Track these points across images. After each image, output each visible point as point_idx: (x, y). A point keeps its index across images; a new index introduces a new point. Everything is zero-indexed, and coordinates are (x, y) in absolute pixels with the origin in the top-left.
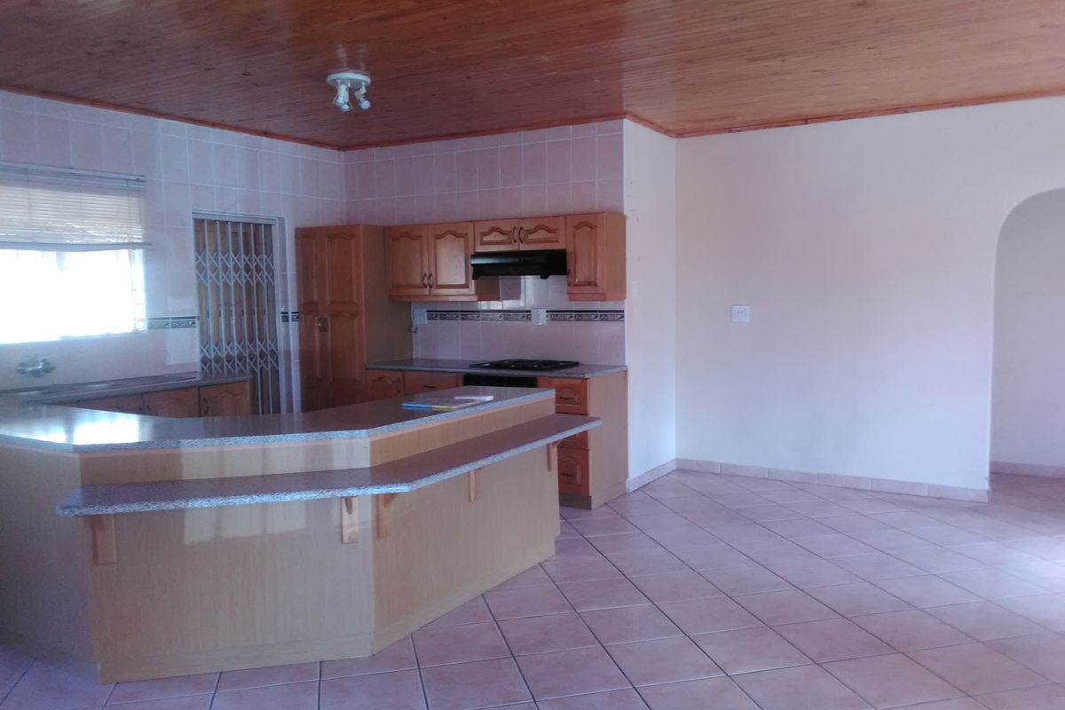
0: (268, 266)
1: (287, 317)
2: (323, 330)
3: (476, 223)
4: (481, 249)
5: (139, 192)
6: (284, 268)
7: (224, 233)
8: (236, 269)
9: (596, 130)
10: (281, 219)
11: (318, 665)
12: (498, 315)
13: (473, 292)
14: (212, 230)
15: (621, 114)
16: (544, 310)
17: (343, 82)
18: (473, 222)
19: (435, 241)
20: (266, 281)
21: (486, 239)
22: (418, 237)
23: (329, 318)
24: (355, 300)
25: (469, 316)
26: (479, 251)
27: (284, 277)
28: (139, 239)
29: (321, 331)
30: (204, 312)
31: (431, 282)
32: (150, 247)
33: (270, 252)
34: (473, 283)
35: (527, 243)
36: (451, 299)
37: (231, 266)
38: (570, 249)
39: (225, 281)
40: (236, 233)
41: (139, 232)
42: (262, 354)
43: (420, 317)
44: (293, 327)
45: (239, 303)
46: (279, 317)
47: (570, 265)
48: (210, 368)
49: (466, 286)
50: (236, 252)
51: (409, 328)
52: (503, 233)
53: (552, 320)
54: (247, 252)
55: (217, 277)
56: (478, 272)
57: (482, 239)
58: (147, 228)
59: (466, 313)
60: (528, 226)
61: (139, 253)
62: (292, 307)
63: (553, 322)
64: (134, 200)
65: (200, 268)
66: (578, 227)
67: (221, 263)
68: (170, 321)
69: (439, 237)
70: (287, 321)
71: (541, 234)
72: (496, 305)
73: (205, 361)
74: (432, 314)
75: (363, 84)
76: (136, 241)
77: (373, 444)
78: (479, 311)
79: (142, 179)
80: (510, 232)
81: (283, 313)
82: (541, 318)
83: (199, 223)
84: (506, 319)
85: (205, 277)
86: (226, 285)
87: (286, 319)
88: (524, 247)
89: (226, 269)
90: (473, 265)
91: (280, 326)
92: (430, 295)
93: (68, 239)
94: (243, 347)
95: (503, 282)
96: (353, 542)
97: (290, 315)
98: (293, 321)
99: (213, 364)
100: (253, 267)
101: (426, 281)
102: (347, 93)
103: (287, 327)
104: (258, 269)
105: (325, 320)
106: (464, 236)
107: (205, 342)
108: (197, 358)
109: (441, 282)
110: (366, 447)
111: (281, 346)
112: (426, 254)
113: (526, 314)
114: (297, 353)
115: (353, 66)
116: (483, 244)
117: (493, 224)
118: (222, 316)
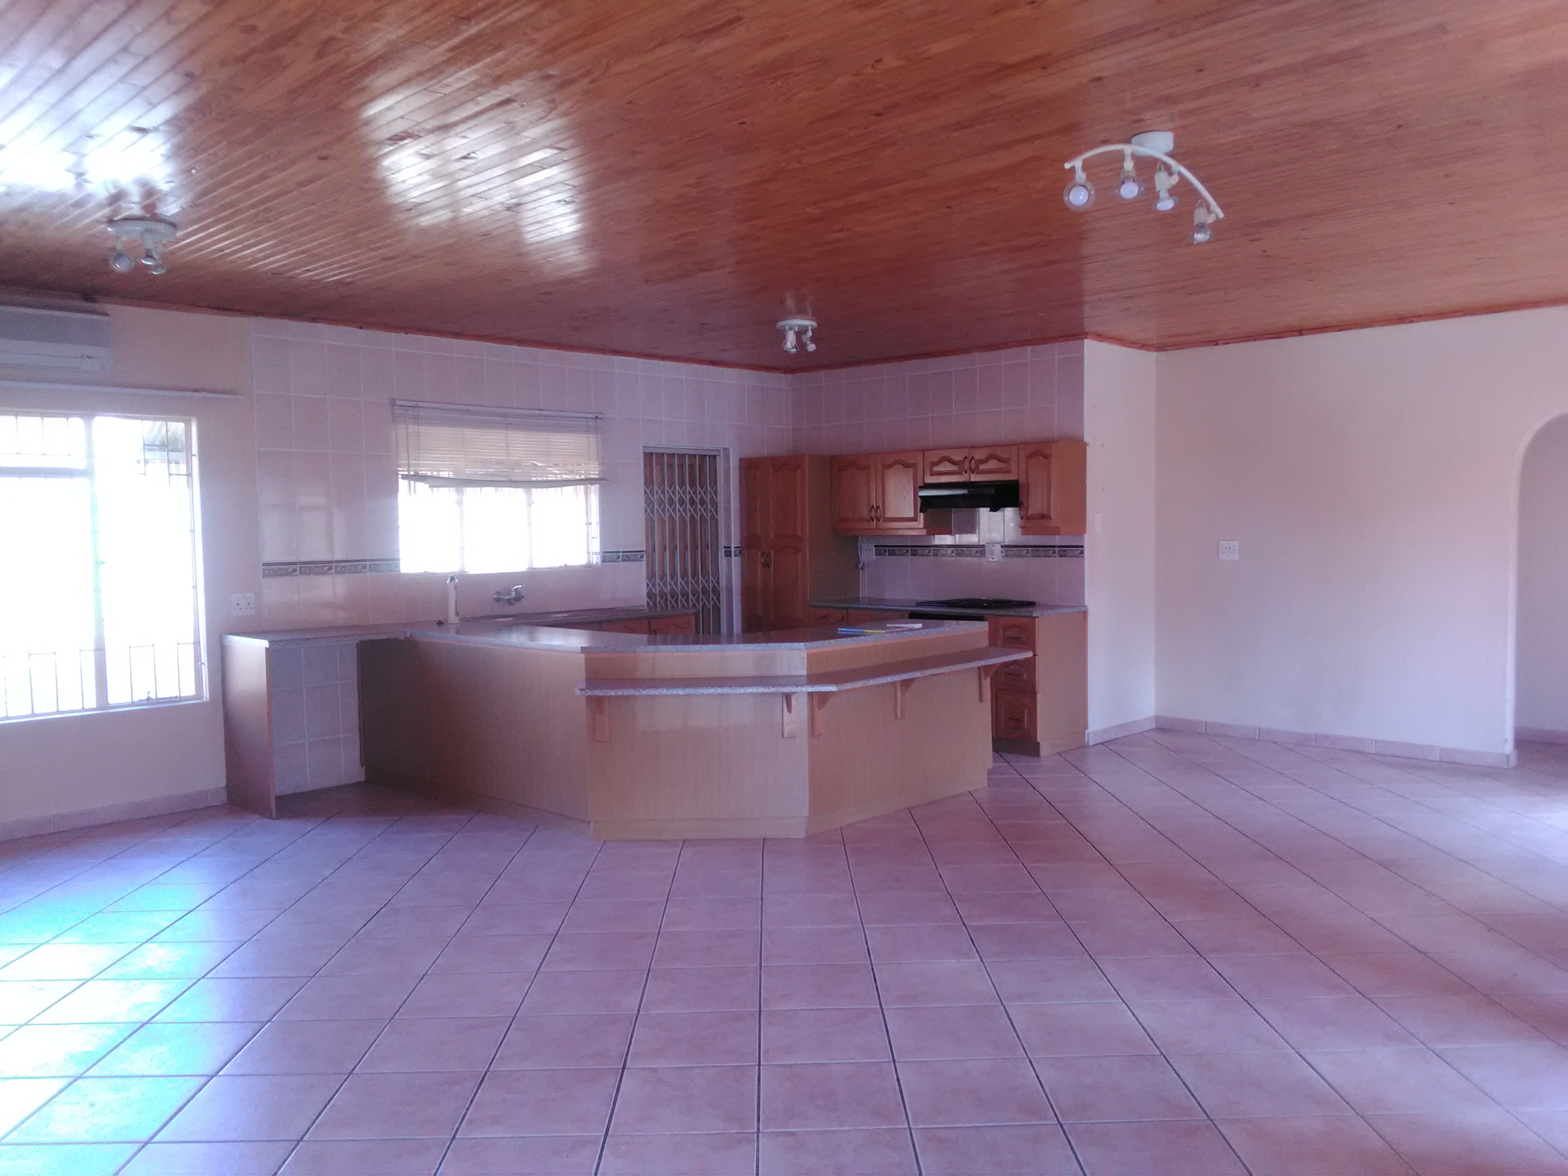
0: (712, 499)
1: (730, 552)
2: (766, 565)
3: (926, 453)
4: (930, 480)
5: (596, 430)
6: (728, 502)
7: (671, 466)
8: (682, 502)
9: (1055, 351)
10: (726, 450)
11: (762, 840)
12: (950, 550)
13: (922, 526)
14: (661, 464)
15: (1081, 335)
16: (999, 546)
17: (790, 329)
18: (923, 451)
19: (883, 473)
20: (709, 514)
21: (936, 469)
22: (867, 468)
23: (772, 553)
24: (799, 534)
25: (919, 552)
26: (928, 482)
27: (728, 510)
28: (596, 474)
29: (764, 566)
30: (650, 546)
31: (877, 513)
32: (605, 482)
33: (714, 483)
34: (921, 516)
35: (978, 473)
36: (900, 533)
37: (676, 500)
38: (1022, 480)
39: (671, 514)
40: (683, 465)
41: (596, 468)
42: (705, 591)
43: (868, 554)
44: (735, 561)
45: (683, 537)
46: (722, 552)
47: (1022, 498)
48: (655, 604)
49: (914, 519)
50: (682, 485)
51: (856, 565)
52: (953, 463)
53: (1007, 556)
54: (693, 484)
55: (663, 510)
56: (926, 504)
57: (931, 469)
58: (604, 463)
59: (916, 549)
60: (979, 455)
61: (595, 490)
62: (734, 543)
63: (1007, 559)
64: (592, 438)
65: (649, 502)
66: (1030, 456)
67: (667, 496)
68: (621, 554)
69: (887, 467)
70: (730, 556)
71: (992, 464)
72: (947, 540)
73: (650, 595)
74: (881, 550)
75: (810, 328)
76: (592, 476)
77: (809, 655)
78: (930, 547)
79: (600, 416)
80: (961, 461)
81: (725, 547)
82: (996, 555)
83: (648, 456)
84: (958, 555)
85: (652, 511)
86: (671, 518)
87: (728, 554)
88: (975, 478)
89: (671, 502)
90: (921, 497)
91: (722, 560)
92: (877, 528)
93: (534, 477)
94: (687, 583)
95: (956, 515)
96: (792, 737)
97: (733, 549)
98: (735, 556)
99: (658, 598)
100: (697, 500)
101: (873, 514)
102: (794, 337)
103: (729, 564)
104: (702, 501)
105: (769, 554)
106: (913, 466)
107: (651, 576)
108: (644, 591)
109: (890, 514)
110: (804, 658)
111: (723, 582)
112: (873, 485)
113: (980, 550)
114: (739, 589)
115: (801, 312)
116: (933, 474)
117: (944, 453)
118: (667, 550)
